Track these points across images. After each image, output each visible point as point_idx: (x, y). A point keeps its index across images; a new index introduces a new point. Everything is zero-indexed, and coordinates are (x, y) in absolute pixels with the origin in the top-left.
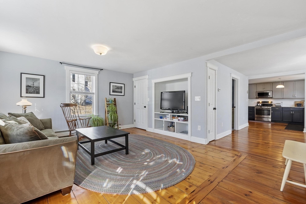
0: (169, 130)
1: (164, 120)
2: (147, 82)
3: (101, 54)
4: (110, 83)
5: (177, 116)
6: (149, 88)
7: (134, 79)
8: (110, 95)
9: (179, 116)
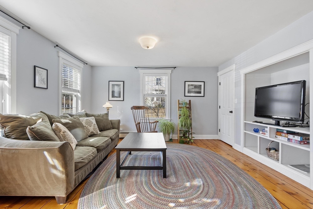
0: (270, 156)
1: (259, 135)
2: (234, 75)
3: (148, 47)
4: (185, 82)
5: (285, 132)
6: (237, 84)
7: (219, 74)
8: (185, 96)
9: (289, 133)
